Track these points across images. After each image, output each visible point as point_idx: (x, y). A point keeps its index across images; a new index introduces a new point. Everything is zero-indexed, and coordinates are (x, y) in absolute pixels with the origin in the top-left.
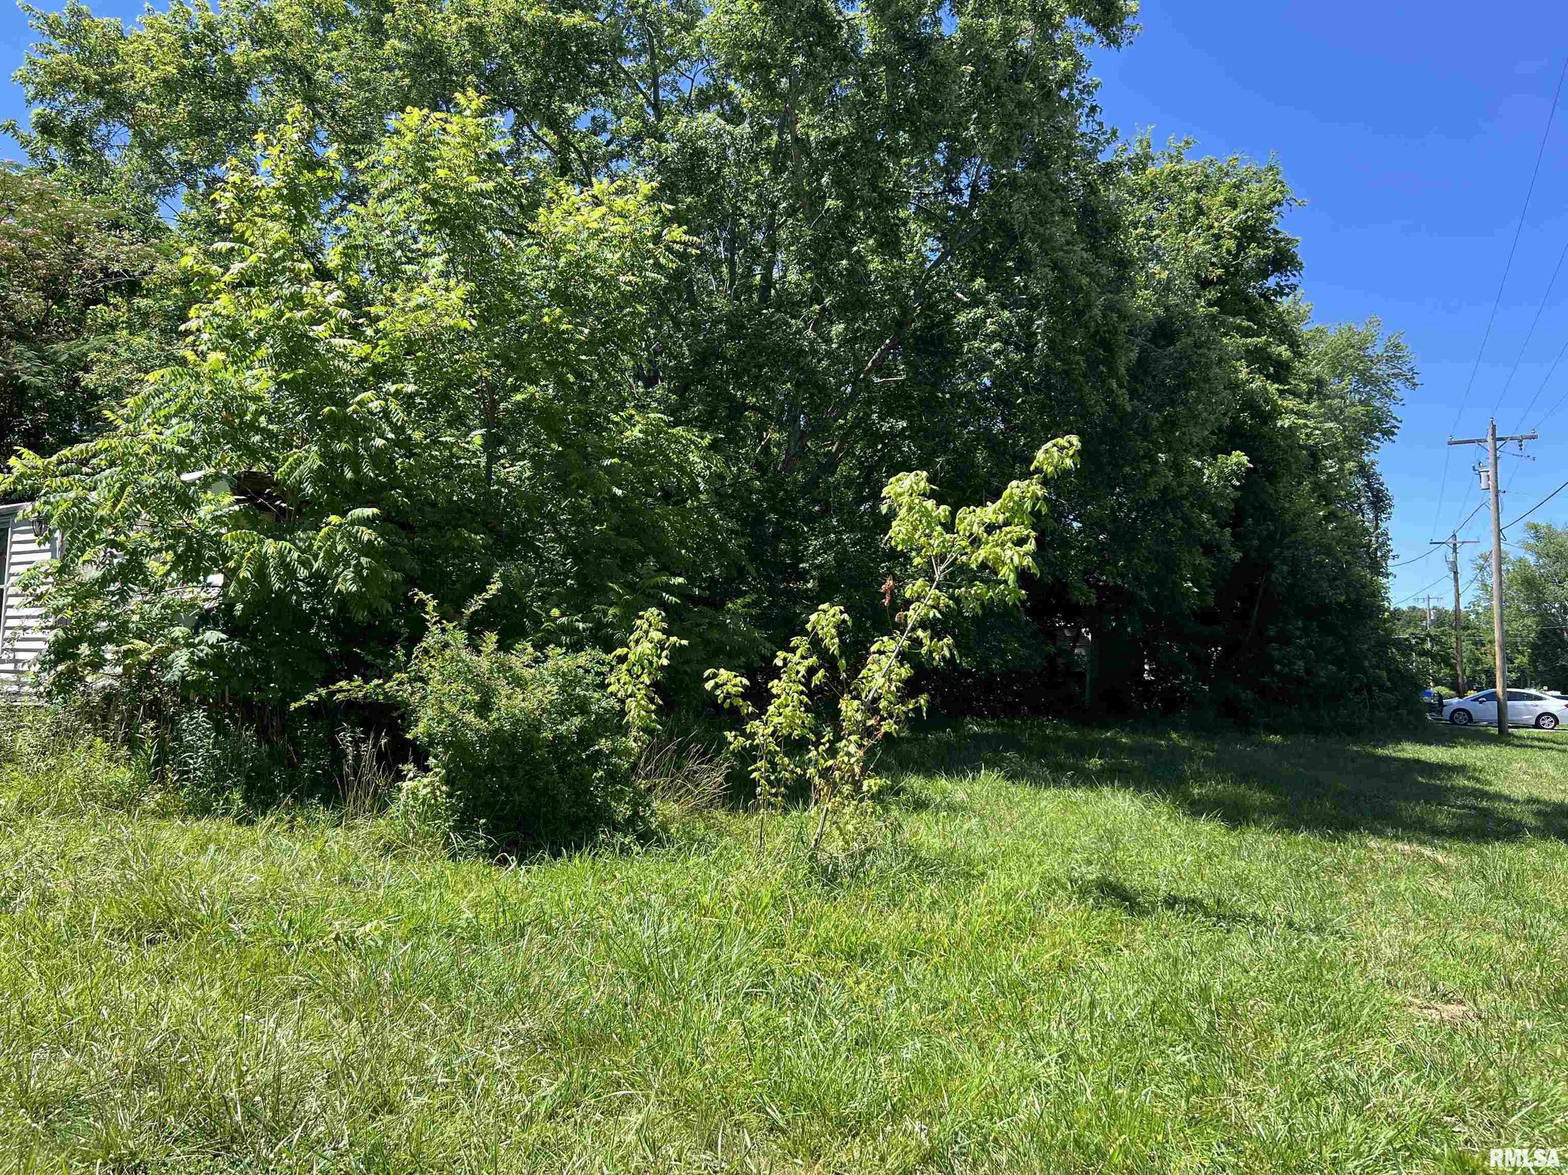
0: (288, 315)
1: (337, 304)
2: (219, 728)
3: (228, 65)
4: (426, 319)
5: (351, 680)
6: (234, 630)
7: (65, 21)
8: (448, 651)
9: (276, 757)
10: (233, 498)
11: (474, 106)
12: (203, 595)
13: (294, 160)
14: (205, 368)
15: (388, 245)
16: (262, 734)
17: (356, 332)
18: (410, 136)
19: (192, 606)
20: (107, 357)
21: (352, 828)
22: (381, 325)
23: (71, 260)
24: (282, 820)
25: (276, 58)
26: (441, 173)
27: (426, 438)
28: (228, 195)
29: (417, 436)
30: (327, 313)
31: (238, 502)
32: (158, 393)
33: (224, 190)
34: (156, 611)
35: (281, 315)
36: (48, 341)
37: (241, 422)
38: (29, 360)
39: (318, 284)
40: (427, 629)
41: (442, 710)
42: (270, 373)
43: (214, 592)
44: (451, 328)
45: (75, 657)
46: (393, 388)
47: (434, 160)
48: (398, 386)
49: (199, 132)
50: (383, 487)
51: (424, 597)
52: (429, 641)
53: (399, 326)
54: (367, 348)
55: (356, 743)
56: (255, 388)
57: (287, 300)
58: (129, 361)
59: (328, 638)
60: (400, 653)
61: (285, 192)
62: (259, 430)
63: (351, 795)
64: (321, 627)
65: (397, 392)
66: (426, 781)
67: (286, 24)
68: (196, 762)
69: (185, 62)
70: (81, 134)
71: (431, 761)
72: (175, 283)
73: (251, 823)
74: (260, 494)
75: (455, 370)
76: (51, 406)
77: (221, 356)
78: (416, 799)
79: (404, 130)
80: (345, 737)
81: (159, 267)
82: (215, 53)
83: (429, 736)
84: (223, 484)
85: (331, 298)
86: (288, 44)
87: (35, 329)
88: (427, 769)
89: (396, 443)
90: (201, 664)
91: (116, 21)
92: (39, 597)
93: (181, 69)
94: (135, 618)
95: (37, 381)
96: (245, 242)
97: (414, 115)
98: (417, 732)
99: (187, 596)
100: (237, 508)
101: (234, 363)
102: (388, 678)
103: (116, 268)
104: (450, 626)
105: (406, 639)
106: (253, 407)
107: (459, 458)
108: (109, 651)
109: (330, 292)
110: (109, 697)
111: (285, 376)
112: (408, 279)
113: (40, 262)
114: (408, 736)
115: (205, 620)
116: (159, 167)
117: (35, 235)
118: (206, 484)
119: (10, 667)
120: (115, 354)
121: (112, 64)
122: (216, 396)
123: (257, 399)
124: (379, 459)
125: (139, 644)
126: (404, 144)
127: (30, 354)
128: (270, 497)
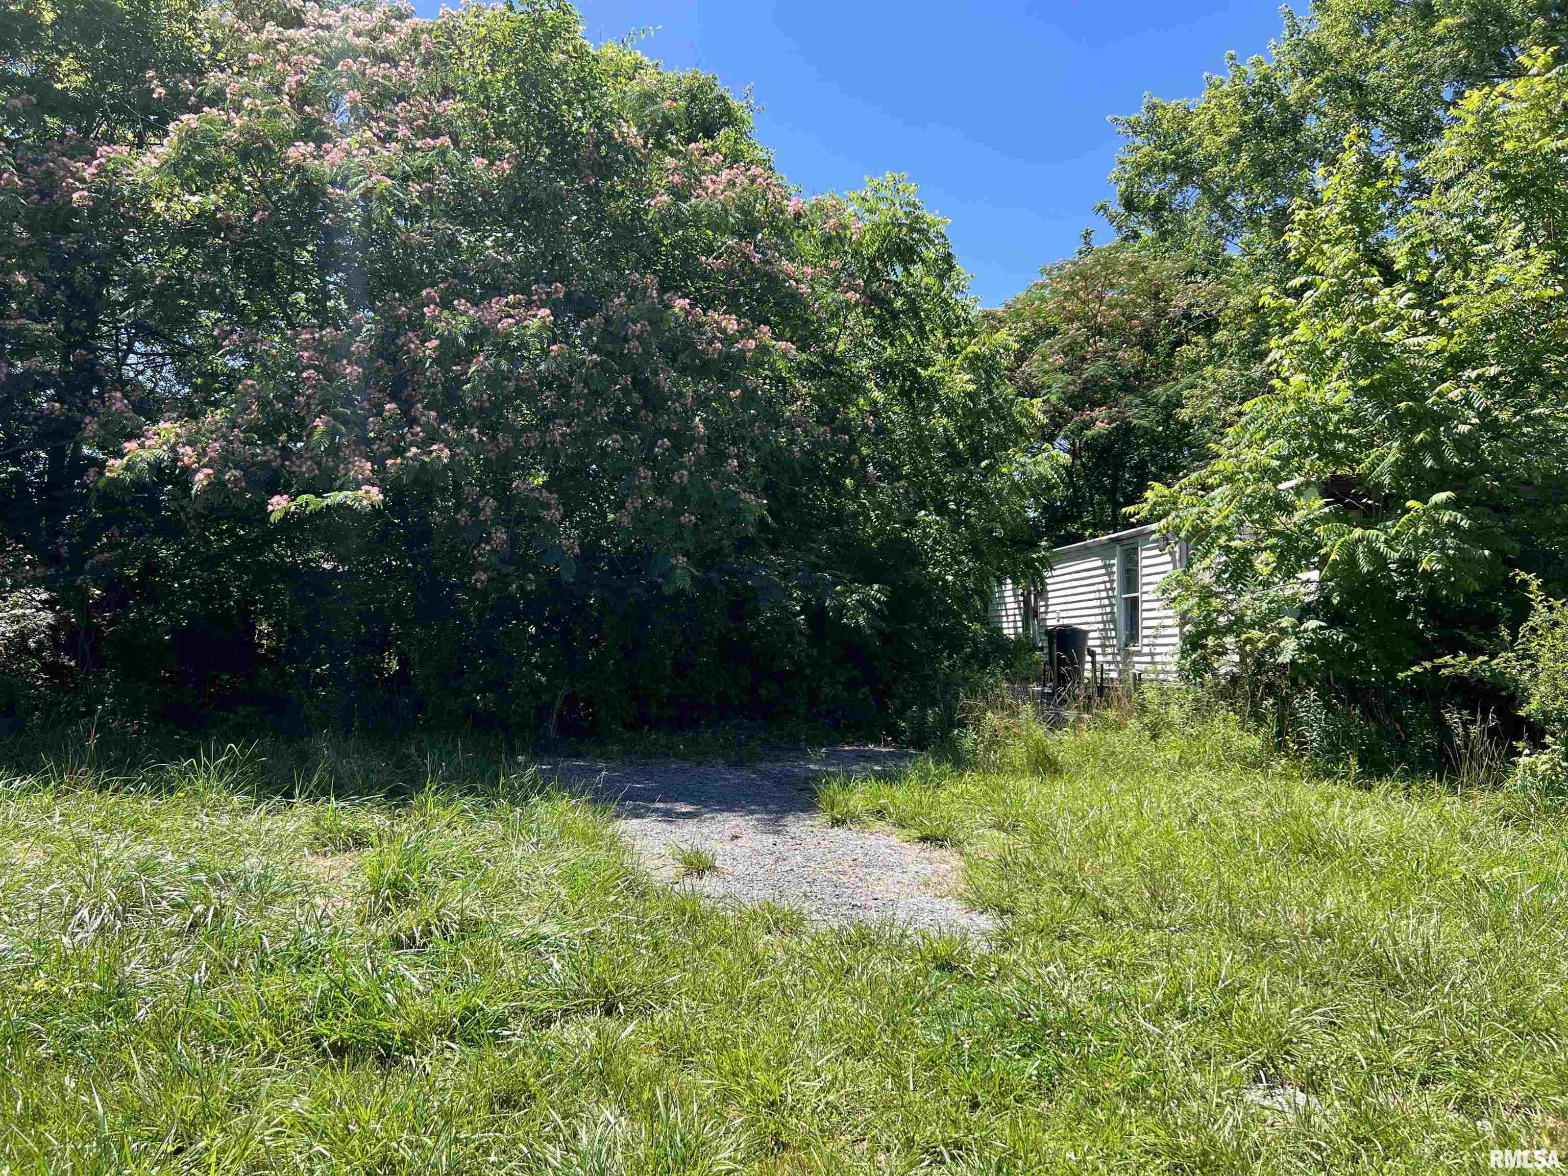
0: (1362, 328)
1: (1409, 306)
2: (1328, 706)
3: (1284, 107)
4: (1502, 297)
5: (1456, 656)
6: (1335, 618)
7: (1143, 119)
8: (1558, 630)
9: (1383, 733)
10: (1322, 502)
11: (1541, 61)
12: (1302, 590)
13: (1355, 182)
14: (1291, 391)
15: (1456, 232)
16: (1368, 712)
17: (1431, 327)
18: (1471, 120)
19: (1294, 600)
20: (1197, 392)
21: (1469, 798)
22: (1454, 314)
23: (1160, 314)
24: (1396, 786)
25: (1327, 80)
26: (1509, 146)
27: (1515, 414)
28: (1297, 233)
29: (1504, 416)
30: (1400, 317)
31: (1327, 504)
32: (1253, 420)
33: (1291, 230)
34: (1265, 606)
35: (1355, 329)
36: (1150, 388)
37: (1326, 433)
38: (1137, 406)
39: (1387, 290)
40: (1532, 608)
41: (1556, 687)
42: (1348, 383)
43: (1313, 587)
44: (1534, 300)
45: (1204, 647)
46: (1474, 374)
47: (1499, 134)
48: (1480, 371)
49: (1263, 176)
50: (1470, 474)
51: (1527, 577)
52: (1535, 620)
53: (1474, 311)
54: (1443, 341)
55: (1465, 725)
56: (1336, 400)
57: (1359, 314)
58: (1215, 392)
59: (1425, 623)
60: (1505, 633)
61: (1348, 214)
62: (1342, 438)
63: (1464, 769)
64: (1417, 613)
65: (1479, 377)
66: (1544, 758)
67: (1334, 46)
68: (1313, 735)
69: (1246, 118)
70: (1163, 209)
71: (1548, 739)
72: (1246, 313)
73: (1369, 788)
74: (1347, 495)
75: (1542, 341)
76: (1153, 439)
77: (1303, 376)
78: (1534, 775)
79: (1463, 114)
80: (1453, 718)
81: (1232, 302)
82: (1271, 100)
83: (1544, 713)
84: (1314, 490)
85: (1401, 303)
86: (1338, 63)
87: (1136, 378)
88: (1545, 747)
89: (1483, 427)
90: (1309, 649)
91: (1184, 101)
92: (1173, 600)
93: (1243, 125)
94: (1249, 612)
95: (1144, 423)
96: (1317, 273)
97: (1474, 98)
98: (1530, 708)
99: (1288, 592)
100: (1327, 510)
101: (1314, 382)
102: (1493, 656)
103: (1197, 312)
104: (1558, 604)
105: (1509, 619)
106: (1335, 418)
107: (1555, 431)
108: (1229, 640)
109: (1401, 296)
110: (1234, 680)
111: (1362, 383)
112: (1482, 261)
113: (1136, 322)
114: (1521, 713)
115: (1306, 611)
116: (1226, 212)
117: (1132, 300)
118: (1298, 491)
119: (1148, 659)
120: (1204, 388)
121: (1182, 139)
122: (1301, 412)
123: (1337, 410)
124: (1463, 444)
125: (1255, 633)
126: (1468, 128)
127: (1137, 401)
128: (1357, 497)
